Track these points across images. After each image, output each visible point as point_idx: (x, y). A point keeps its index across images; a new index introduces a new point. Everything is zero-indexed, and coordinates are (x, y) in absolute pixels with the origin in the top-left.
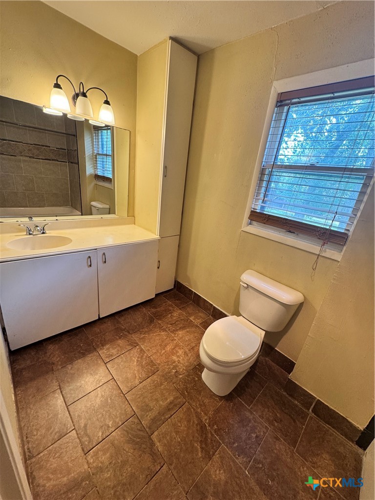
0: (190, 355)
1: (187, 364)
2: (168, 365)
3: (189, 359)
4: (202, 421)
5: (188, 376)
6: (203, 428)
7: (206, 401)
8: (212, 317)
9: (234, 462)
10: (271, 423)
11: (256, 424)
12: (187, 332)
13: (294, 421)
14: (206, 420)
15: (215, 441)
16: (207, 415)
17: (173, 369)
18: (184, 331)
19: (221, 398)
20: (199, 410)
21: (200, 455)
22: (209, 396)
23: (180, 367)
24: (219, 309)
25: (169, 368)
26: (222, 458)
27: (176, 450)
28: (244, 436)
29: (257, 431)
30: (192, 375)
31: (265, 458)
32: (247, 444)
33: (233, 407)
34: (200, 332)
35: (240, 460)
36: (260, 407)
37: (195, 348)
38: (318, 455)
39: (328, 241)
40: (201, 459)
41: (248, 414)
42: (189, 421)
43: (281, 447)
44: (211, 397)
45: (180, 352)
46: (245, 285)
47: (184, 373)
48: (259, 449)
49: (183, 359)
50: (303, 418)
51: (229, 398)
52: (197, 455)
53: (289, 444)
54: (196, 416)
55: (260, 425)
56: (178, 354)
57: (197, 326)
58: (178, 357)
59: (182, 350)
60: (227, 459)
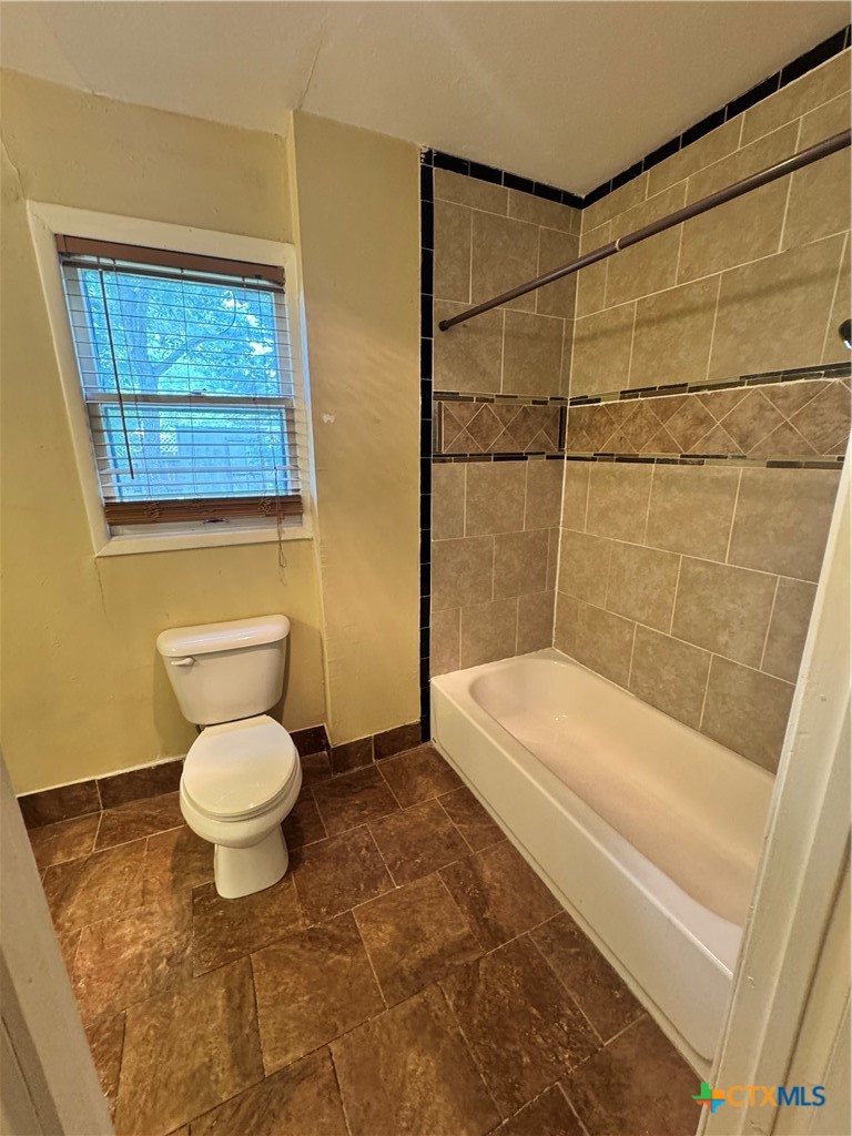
0: (156, 906)
1: (171, 924)
2: (132, 981)
3: (165, 912)
4: (302, 934)
5: (200, 930)
6: (313, 937)
7: (275, 909)
8: (109, 811)
9: (378, 901)
10: (361, 819)
11: (352, 839)
12: (88, 888)
13: (375, 787)
14: (304, 924)
15: (341, 922)
16: (297, 919)
17: (154, 966)
18: (78, 897)
19: (286, 877)
20: (281, 932)
21: (347, 959)
22: (269, 900)
23: (164, 945)
24: (121, 772)
25: (145, 977)
26: (367, 920)
27: (320, 1012)
28: (358, 867)
29: (361, 844)
30: (207, 920)
31: (394, 852)
32: (368, 869)
33: (312, 863)
34: (119, 857)
35: (382, 892)
36: (334, 821)
37: (150, 887)
38: (416, 786)
39: (284, 514)
40: (355, 959)
41: (334, 844)
42: (287, 962)
43: (392, 822)
44: (273, 896)
45: (127, 930)
46: (188, 661)
47: (188, 940)
48: (381, 854)
49: (152, 930)
50: (376, 775)
51: (294, 862)
52: (345, 964)
53: (393, 811)
54: (288, 942)
55: (357, 836)
56: (128, 939)
57: (96, 857)
58: (134, 941)
59: (127, 922)
60: (373, 911)
